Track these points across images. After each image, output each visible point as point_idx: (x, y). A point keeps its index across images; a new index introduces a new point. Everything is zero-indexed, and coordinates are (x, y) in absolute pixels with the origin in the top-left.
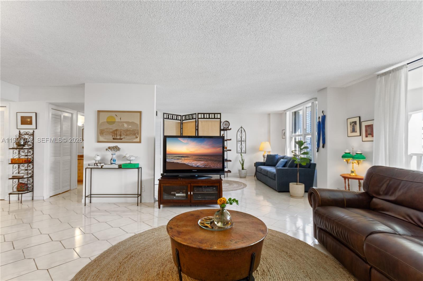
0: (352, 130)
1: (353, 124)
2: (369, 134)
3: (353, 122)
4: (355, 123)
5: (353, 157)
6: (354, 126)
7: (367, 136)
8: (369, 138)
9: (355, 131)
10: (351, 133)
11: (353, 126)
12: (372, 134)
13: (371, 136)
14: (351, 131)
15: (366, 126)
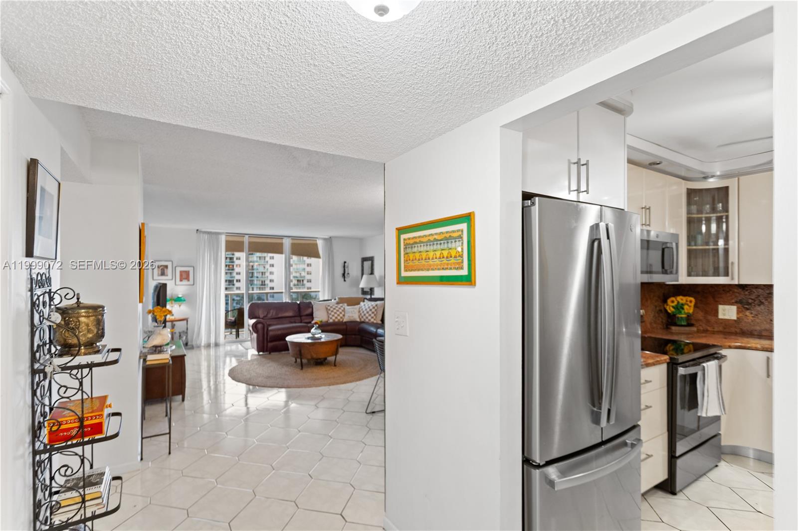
0: (160, 273)
1: (162, 267)
2: (184, 279)
3: (161, 266)
4: (166, 267)
5: (175, 300)
6: (164, 270)
7: (181, 280)
8: (185, 282)
9: (166, 274)
10: (158, 275)
11: (161, 269)
12: (188, 278)
13: (186, 280)
14: (158, 274)
15: (181, 272)
